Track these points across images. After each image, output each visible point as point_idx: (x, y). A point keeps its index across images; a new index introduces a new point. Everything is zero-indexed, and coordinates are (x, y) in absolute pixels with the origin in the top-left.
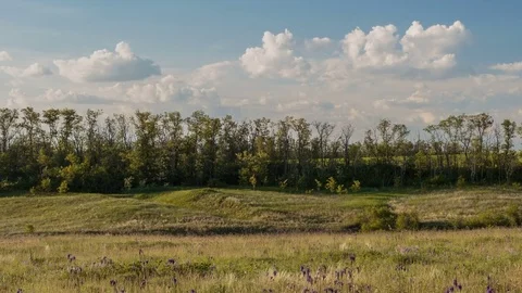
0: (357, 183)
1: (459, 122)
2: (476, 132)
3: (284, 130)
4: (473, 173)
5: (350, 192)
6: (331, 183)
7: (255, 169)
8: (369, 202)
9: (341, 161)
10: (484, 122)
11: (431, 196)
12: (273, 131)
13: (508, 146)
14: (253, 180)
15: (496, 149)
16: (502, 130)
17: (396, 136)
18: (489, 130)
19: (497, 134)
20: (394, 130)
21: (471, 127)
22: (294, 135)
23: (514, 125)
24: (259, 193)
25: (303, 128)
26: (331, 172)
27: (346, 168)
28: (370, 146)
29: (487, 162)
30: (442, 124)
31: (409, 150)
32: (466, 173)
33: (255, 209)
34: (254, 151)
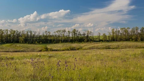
0: (41, 42)
1: (60, 31)
2: (63, 33)
3: (28, 33)
4: (63, 40)
5: (40, 44)
6: (36, 42)
7: (22, 40)
8: (43, 46)
9: (38, 38)
10: (64, 31)
11: (55, 45)
12: (26, 33)
13: (69, 36)
14: (22, 42)
15: (67, 36)
16: (68, 32)
17: (48, 34)
18: (65, 33)
19: (67, 33)
20: (48, 33)
21: (62, 32)
22: (29, 34)
23: (70, 32)
24: (23, 44)
25: (31, 32)
26: (36, 40)
27: (39, 39)
28: (43, 36)
29: (65, 39)
30: (57, 32)
31: (51, 36)
32: (61, 40)
33: (22, 47)
34: (22, 36)
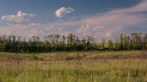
0: (28, 51)
1: (52, 36)
2: (56, 39)
3: (10, 38)
4: (56, 48)
5: (26, 53)
6: (22, 51)
7: (3, 47)
8: (31, 55)
9: (23, 45)
10: (58, 36)
11: (46, 54)
12: (7, 38)
13: (64, 42)
14: (3, 50)
15: (61, 43)
16: (62, 38)
17: (37, 39)
18: (59, 38)
19: (61, 39)
20: (36, 38)
22: (12, 39)
23: (65, 37)
24: (4, 53)
25: (14, 37)
26: (21, 48)
27: (25, 47)
28: (30, 42)
29: (59, 46)
30: (48, 37)
31: (40, 43)
32: (54, 48)
33: (4, 57)
34: (3, 43)
